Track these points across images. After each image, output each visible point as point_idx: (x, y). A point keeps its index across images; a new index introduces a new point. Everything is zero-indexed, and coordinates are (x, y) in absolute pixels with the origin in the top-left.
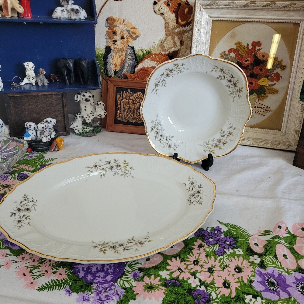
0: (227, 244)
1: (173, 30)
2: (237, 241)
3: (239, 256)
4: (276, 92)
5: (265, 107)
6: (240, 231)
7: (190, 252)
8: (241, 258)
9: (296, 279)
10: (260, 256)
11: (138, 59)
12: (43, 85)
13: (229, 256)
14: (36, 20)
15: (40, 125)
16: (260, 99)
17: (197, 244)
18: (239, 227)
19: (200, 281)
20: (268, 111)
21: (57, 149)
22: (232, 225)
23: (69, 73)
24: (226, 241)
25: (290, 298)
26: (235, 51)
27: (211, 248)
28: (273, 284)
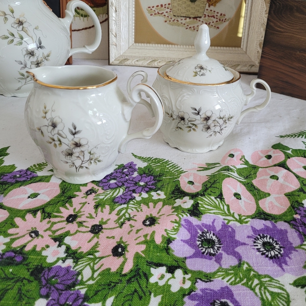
0: (141, 186)
2: (159, 181)
3: (155, 202)
5: (219, 15)
6: (167, 167)
7: (67, 202)
8: (161, 203)
10: (193, 196)
13: (139, 203)
16: (211, 4)
17: (85, 189)
18: (167, 161)
19: (68, 248)
20: (222, 20)
22: (156, 159)
24: (139, 181)
25: (240, 265)
27: (109, 194)
28: (210, 243)
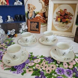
1: (44, 7)
3: (53, 64)
4: (71, 22)
5: (68, 26)
7: (42, 63)
8: (54, 64)
9: (67, 70)
10: (59, 64)
11: (35, 14)
12: (12, 21)
13: (51, 64)
14: (10, 5)
15: (11, 31)
16: (66, 24)
17: (44, 61)
19: (42, 69)
21: (15, 37)
23: (18, 18)
24: (51, 60)
25: (64, 75)
26: (60, 12)
27: (47, 62)
28: (60, 71)
